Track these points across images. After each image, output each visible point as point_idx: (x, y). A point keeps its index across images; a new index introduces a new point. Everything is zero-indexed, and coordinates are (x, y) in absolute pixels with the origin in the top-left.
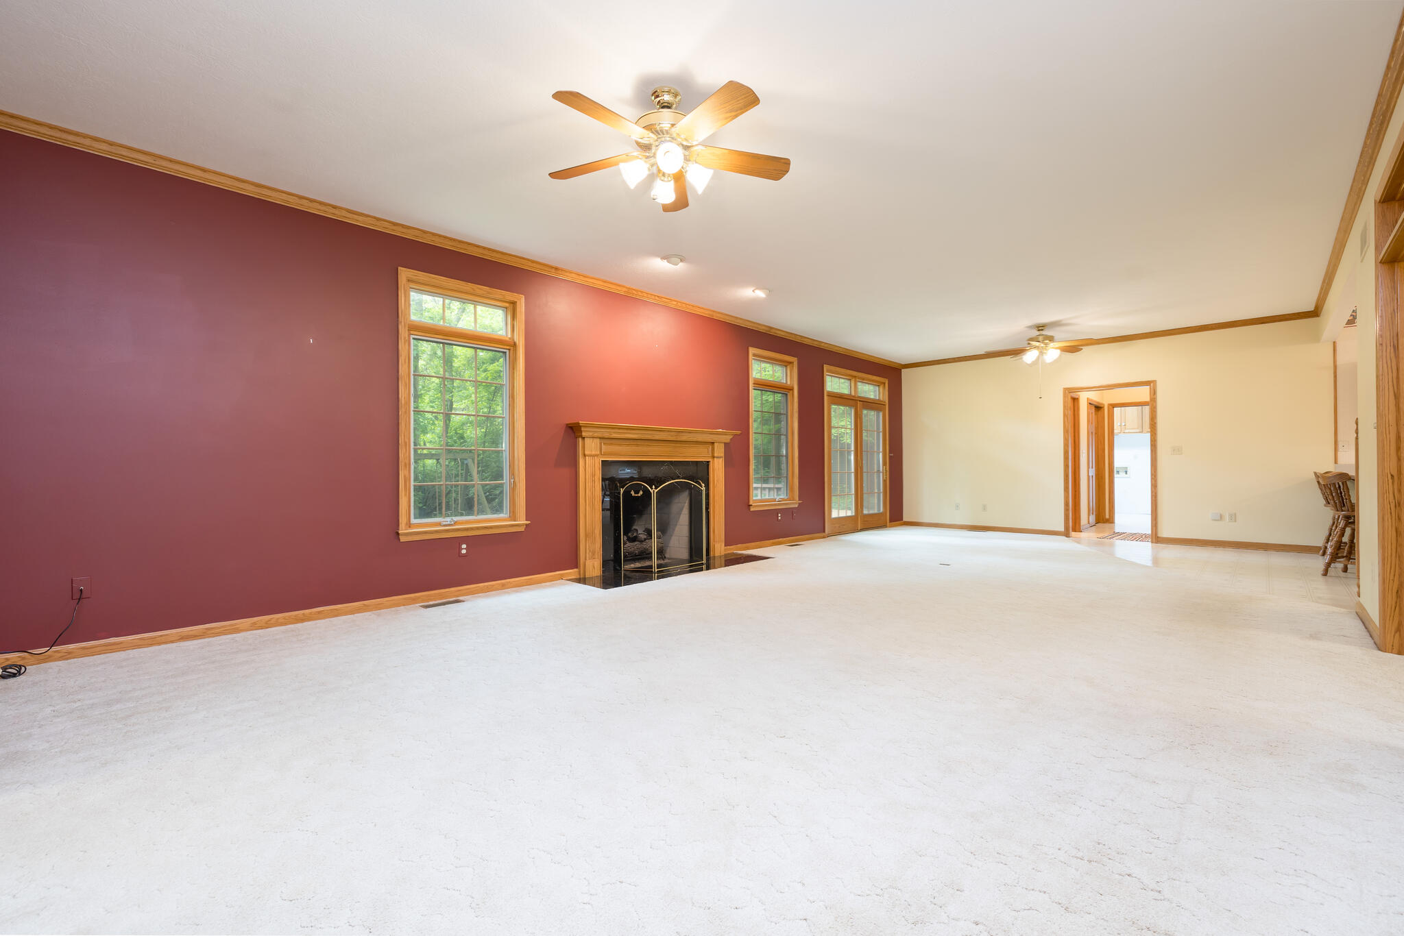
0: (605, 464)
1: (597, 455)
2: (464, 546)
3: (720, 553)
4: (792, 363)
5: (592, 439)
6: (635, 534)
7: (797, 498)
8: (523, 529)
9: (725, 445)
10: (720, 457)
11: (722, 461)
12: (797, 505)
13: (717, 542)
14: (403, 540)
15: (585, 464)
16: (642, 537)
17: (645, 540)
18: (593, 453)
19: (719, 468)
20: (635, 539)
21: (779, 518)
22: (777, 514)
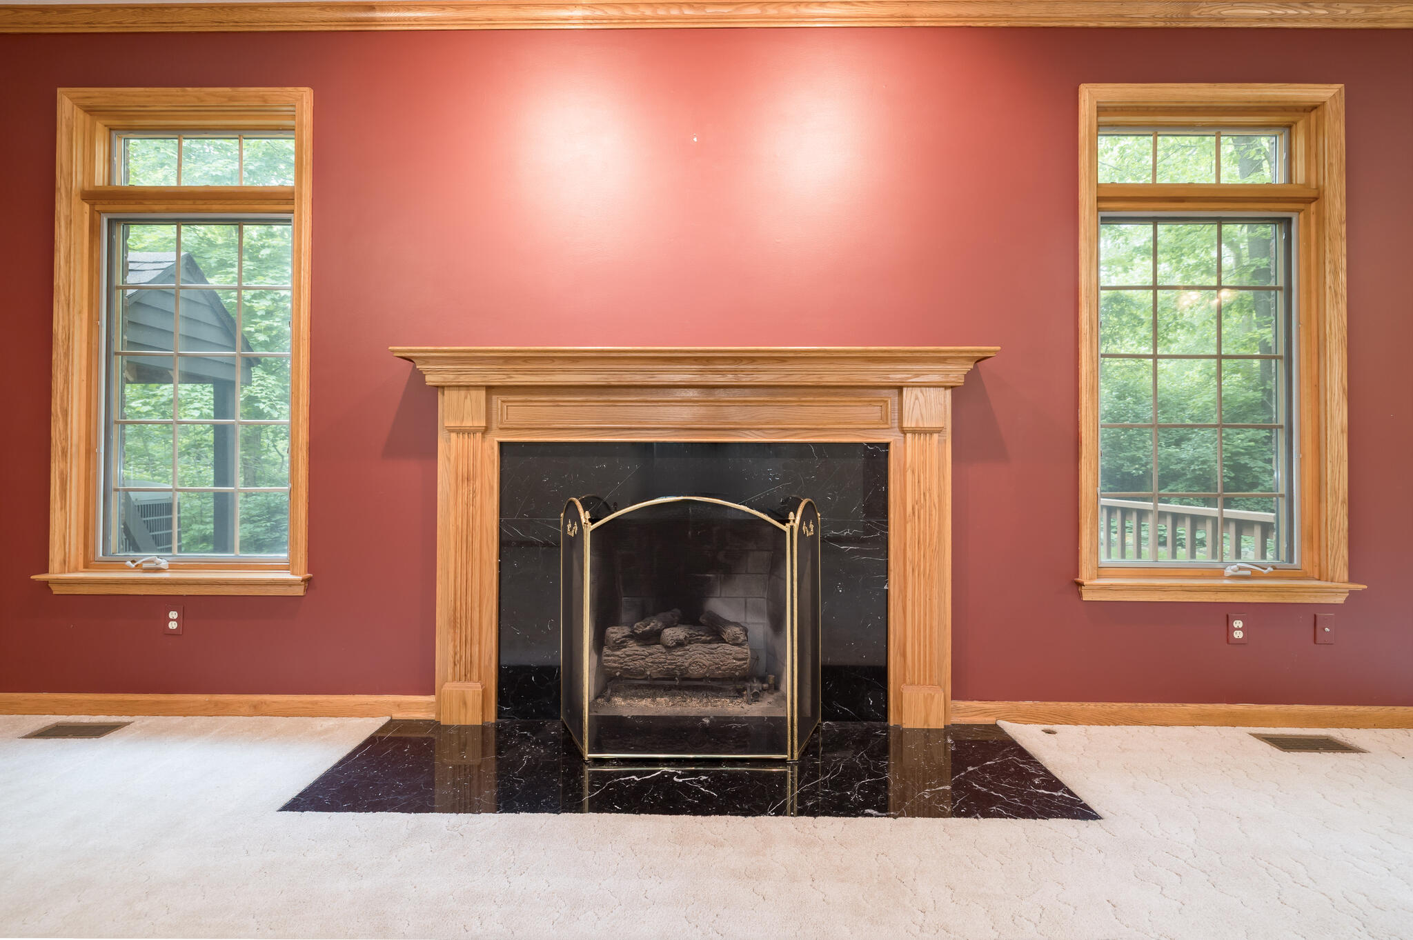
0: (507, 450)
1: (483, 431)
2: (173, 615)
3: (926, 721)
4: (1314, 108)
5: (463, 393)
6: (654, 624)
7: (1342, 572)
8: (299, 591)
9: (949, 392)
10: (929, 432)
11: (942, 443)
12: (1340, 600)
13: (913, 684)
14: (57, 590)
15: (449, 450)
16: (672, 634)
17: (680, 644)
18: (468, 423)
19: (924, 463)
20: (651, 638)
21: (1238, 635)
22: (1228, 622)
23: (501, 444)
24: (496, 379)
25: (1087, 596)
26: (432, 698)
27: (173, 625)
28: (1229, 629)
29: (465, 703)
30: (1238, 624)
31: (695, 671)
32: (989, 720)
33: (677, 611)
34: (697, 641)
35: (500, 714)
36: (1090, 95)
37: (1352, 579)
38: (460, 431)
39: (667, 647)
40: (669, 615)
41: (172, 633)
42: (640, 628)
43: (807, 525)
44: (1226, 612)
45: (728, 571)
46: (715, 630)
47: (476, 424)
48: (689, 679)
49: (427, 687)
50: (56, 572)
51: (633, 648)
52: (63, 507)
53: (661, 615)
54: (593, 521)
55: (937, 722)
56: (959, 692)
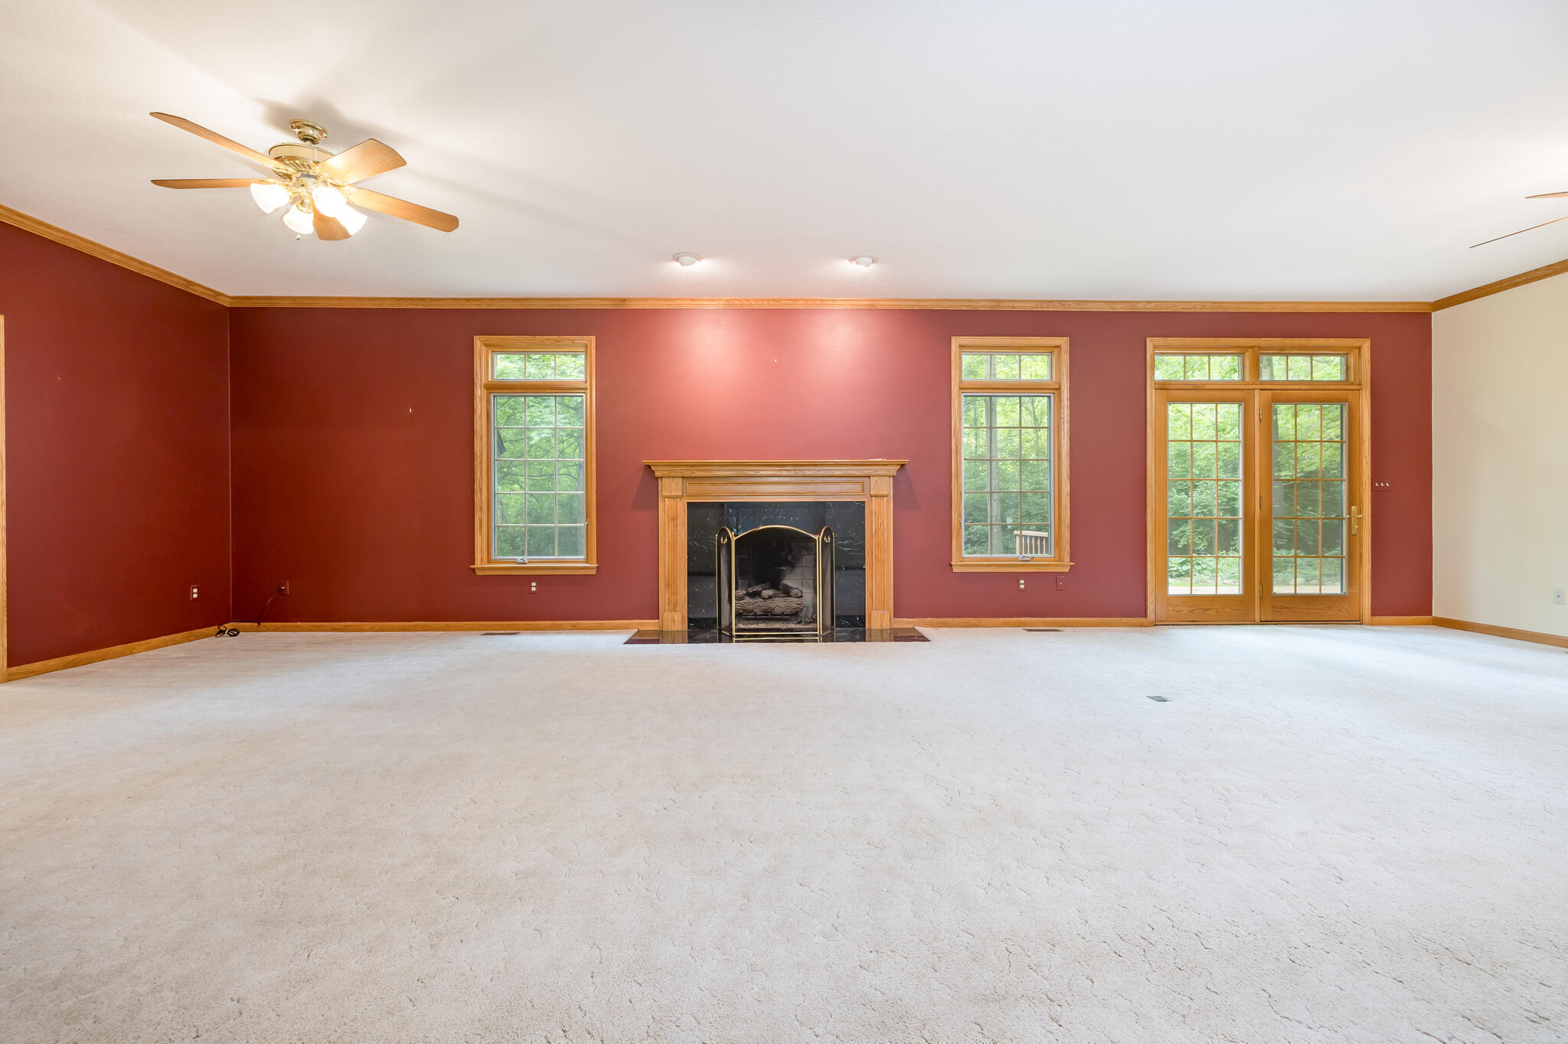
0: (691, 506)
1: (681, 497)
2: (534, 584)
3: (882, 626)
4: (1058, 347)
5: (671, 479)
6: (757, 588)
7: (1067, 558)
8: (593, 572)
9: (892, 478)
10: (883, 496)
11: (888, 501)
12: (1067, 570)
13: (876, 609)
14: (478, 573)
15: (665, 507)
16: (766, 593)
17: (770, 597)
18: (673, 494)
19: (881, 511)
20: (757, 594)
21: (1022, 586)
22: (1018, 581)
23: (688, 503)
24: (687, 474)
25: (955, 570)
26: (657, 621)
27: (533, 589)
28: (1019, 584)
29: (674, 621)
30: (1022, 582)
31: (778, 611)
32: (911, 626)
33: (768, 584)
34: (779, 597)
35: (689, 627)
36: (956, 341)
37: (1071, 561)
38: (670, 497)
39: (764, 599)
40: (764, 585)
41: (533, 593)
42: (751, 590)
43: (827, 538)
44: (1018, 576)
45: (792, 565)
46: (787, 592)
47: (677, 494)
48: (774, 615)
49: (656, 615)
50: (478, 564)
51: (747, 599)
52: (481, 534)
53: (761, 585)
54: (736, 536)
55: (886, 626)
56: (898, 613)
